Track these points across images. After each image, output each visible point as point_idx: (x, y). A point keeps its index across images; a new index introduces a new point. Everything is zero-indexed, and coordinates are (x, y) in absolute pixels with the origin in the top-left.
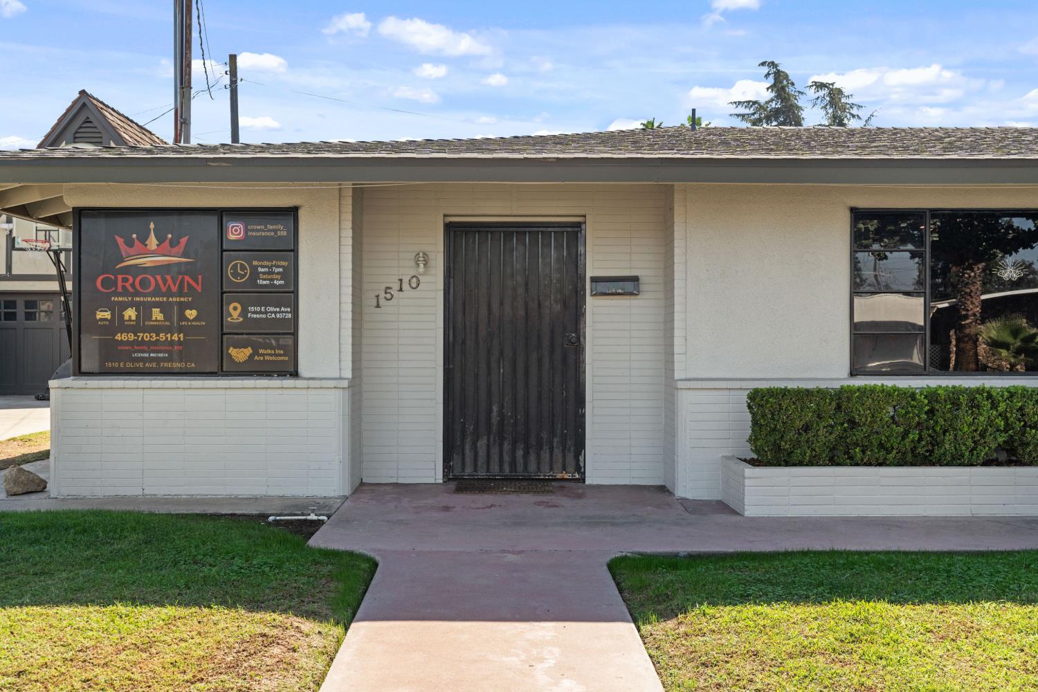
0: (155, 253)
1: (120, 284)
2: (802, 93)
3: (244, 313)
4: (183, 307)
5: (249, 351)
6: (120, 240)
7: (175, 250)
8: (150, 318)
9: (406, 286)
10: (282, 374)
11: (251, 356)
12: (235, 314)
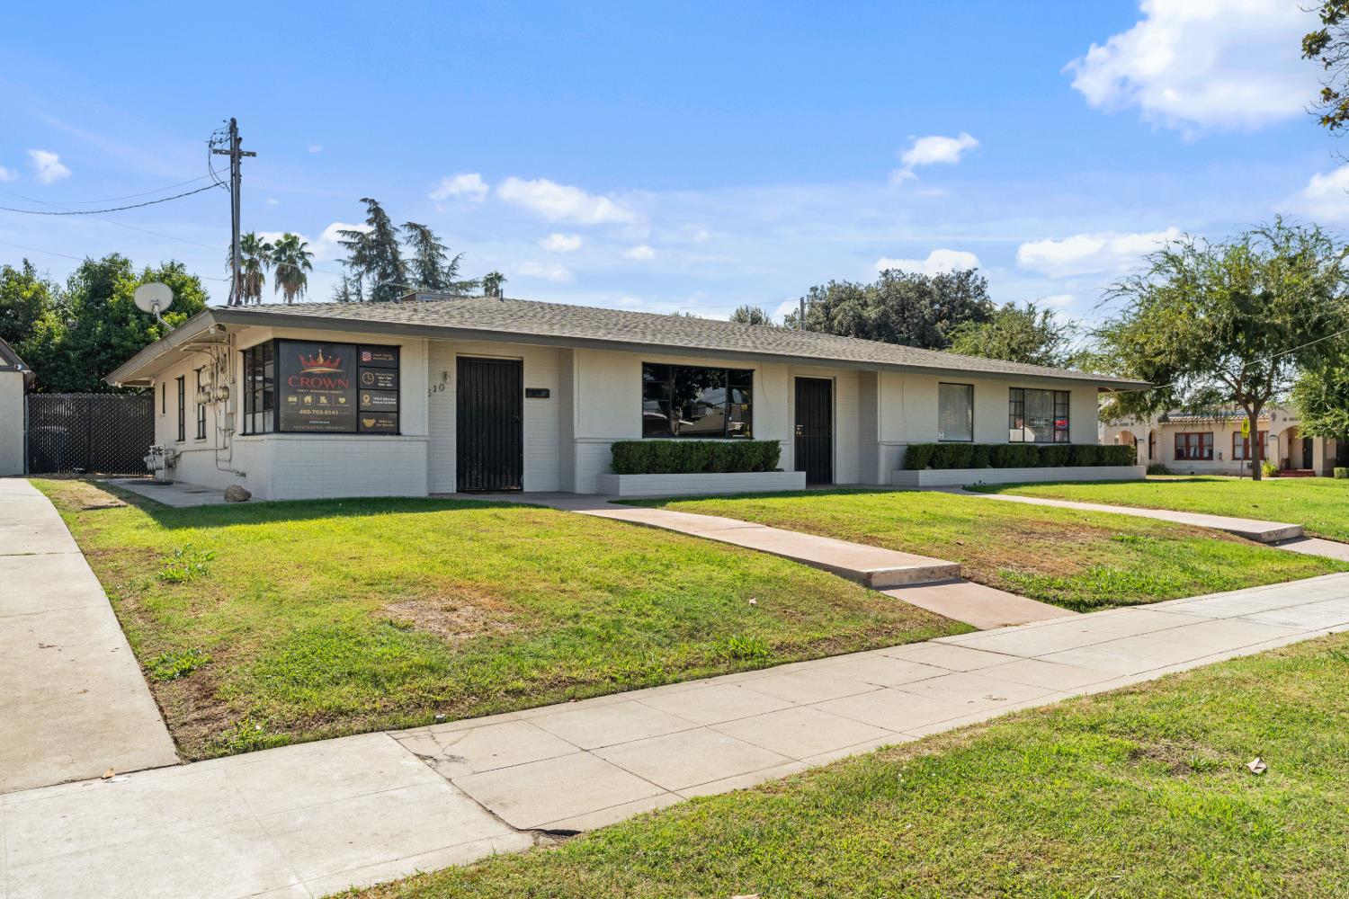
0: (321, 366)
1: (302, 382)
2: (397, 230)
3: (371, 401)
4: (338, 396)
5: (373, 421)
6: (302, 358)
7: (333, 365)
8: (319, 402)
9: (437, 390)
10: (392, 434)
11: (375, 424)
12: (366, 401)
